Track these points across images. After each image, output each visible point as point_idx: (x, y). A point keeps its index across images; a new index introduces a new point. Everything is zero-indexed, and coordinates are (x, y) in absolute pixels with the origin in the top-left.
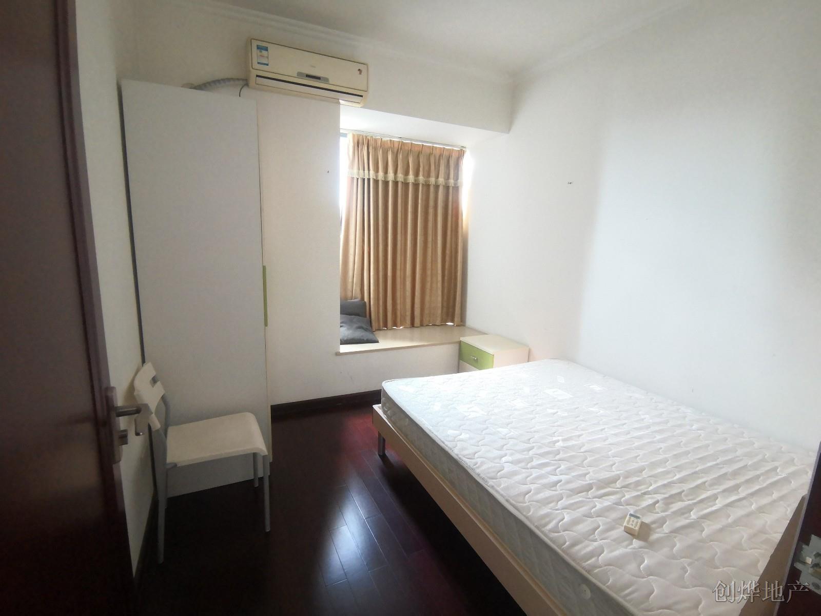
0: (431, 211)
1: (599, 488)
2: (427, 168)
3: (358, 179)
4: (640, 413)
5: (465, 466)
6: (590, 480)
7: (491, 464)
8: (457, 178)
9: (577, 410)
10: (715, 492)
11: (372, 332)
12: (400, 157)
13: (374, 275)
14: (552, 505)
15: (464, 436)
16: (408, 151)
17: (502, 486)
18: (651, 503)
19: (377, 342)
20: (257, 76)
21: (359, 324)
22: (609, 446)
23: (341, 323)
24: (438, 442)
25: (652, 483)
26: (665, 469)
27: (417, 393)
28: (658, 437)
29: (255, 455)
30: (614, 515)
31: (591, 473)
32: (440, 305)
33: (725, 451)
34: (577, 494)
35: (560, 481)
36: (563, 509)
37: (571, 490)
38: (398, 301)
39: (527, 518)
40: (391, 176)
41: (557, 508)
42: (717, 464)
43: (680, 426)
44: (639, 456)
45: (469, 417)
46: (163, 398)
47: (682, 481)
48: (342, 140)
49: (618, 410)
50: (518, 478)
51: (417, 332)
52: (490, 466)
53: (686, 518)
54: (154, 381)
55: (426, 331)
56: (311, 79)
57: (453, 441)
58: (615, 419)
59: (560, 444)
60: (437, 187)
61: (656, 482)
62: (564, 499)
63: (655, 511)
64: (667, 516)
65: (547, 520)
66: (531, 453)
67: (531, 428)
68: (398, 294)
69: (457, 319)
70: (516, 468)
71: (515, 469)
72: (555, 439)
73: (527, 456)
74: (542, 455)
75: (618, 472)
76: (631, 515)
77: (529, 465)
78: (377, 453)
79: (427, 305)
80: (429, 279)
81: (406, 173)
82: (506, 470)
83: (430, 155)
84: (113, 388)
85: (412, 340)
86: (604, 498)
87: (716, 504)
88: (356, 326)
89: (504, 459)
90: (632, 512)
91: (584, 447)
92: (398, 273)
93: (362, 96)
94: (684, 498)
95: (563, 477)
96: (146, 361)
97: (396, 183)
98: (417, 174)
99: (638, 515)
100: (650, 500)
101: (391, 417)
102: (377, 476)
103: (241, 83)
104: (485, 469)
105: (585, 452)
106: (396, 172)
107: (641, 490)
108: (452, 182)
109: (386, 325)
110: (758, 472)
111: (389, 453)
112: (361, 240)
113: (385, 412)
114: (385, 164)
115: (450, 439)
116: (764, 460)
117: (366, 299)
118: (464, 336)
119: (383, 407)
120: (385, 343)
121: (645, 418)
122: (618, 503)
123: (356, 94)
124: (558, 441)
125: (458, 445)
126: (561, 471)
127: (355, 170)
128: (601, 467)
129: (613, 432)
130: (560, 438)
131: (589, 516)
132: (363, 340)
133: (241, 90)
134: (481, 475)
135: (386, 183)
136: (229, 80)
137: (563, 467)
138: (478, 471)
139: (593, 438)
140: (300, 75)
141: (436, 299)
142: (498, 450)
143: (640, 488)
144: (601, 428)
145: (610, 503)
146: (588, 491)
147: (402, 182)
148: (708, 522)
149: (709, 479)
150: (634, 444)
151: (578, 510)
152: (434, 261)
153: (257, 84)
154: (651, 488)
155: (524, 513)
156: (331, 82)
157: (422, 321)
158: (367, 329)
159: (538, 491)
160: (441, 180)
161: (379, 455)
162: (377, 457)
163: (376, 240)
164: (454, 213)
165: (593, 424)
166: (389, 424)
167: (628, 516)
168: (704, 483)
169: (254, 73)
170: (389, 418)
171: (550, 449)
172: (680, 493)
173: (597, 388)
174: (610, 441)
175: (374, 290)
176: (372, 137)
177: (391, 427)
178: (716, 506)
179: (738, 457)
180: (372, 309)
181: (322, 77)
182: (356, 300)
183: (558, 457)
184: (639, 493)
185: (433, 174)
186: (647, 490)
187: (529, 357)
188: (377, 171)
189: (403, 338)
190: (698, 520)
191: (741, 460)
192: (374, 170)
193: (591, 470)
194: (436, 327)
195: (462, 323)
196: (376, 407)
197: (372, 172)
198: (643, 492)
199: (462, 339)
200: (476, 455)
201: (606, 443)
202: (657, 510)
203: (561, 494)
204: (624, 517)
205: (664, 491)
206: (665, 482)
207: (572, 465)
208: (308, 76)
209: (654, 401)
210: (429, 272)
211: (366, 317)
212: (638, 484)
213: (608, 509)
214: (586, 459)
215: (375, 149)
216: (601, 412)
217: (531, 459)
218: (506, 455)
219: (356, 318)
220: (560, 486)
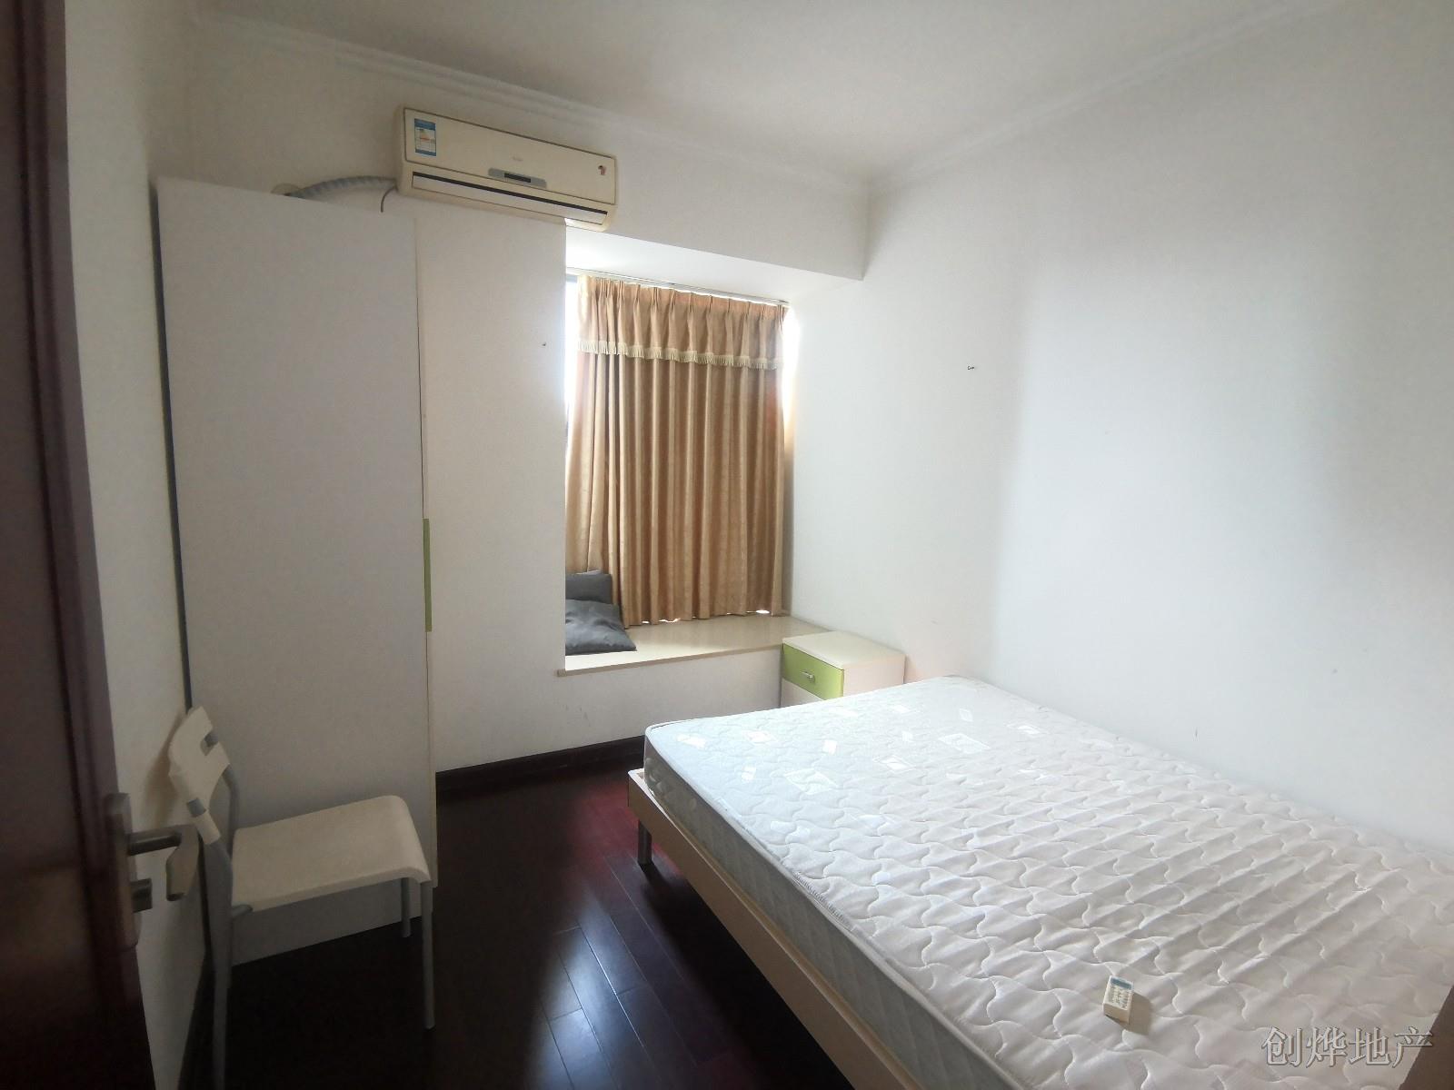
0: (727, 411)
1: (1053, 928)
2: (719, 337)
3: (596, 356)
4: (1108, 776)
5: (806, 893)
6: (1036, 913)
7: (855, 888)
8: (772, 355)
9: (998, 774)
10: (1255, 926)
11: (623, 630)
12: (672, 317)
13: (627, 527)
14: (970, 967)
15: (800, 832)
16: (687, 309)
17: (876, 933)
18: (1145, 954)
19: (633, 649)
20: (415, 174)
21: (600, 617)
22: (1062, 843)
23: (568, 614)
24: (755, 847)
25: (1145, 915)
26: (1162, 886)
27: (711, 749)
28: (1145, 823)
29: (404, 882)
30: (1083, 983)
31: (1035, 899)
32: (744, 578)
33: (1262, 847)
34: (1015, 942)
35: (982, 917)
36: (991, 974)
37: (1002, 935)
38: (670, 573)
39: (927, 996)
40: (656, 350)
41: (980, 973)
42: (1252, 872)
43: (1179, 800)
44: (1115, 861)
45: (808, 793)
46: (227, 776)
47: (1195, 907)
48: (569, 287)
49: (1070, 772)
50: (906, 913)
51: (704, 628)
52: (852, 892)
53: (1211, 983)
54: (209, 741)
55: (720, 626)
56: (513, 181)
57: (782, 843)
58: (1066, 790)
59: (975, 843)
60: (737, 370)
61: (1150, 911)
62: (992, 954)
63: (1155, 970)
64: (1177, 979)
65: (964, 998)
66: (925, 861)
67: (920, 813)
68: (670, 559)
69: (775, 603)
70: (899, 894)
71: (897, 897)
72: (964, 832)
73: (916, 869)
74: (945, 866)
75: (1083, 895)
76: (1115, 982)
77: (924, 887)
78: (636, 862)
79: (722, 579)
80: (724, 533)
81: (683, 346)
82: (882, 899)
83: (724, 315)
84: (124, 796)
85: (695, 643)
86: (1060, 949)
87: (1260, 952)
88: (593, 619)
89: (877, 877)
90: (1114, 975)
91: (1019, 847)
92: (670, 523)
93: (605, 213)
94: (1202, 942)
95: (986, 909)
96: (193, 705)
97: (665, 363)
98: (702, 348)
99: (1127, 982)
100: (1143, 949)
101: (663, 794)
102: (636, 905)
103: (386, 185)
104: (843, 899)
105: (1021, 856)
106: (664, 344)
107: (1124, 929)
108: (763, 361)
109: (647, 616)
110: (1323, 886)
111: (662, 862)
112: (603, 465)
113: (651, 785)
114: (646, 328)
115: (776, 839)
116: (1329, 861)
117: (612, 571)
118: (788, 635)
119: (647, 774)
120: (647, 651)
121: (1118, 787)
122: (1089, 958)
123: (596, 210)
124: (970, 837)
125: (792, 850)
126: (981, 896)
127: (593, 341)
128: (1051, 886)
129: (1066, 816)
130: (975, 830)
131: (1038, 985)
132: (608, 645)
133: (384, 198)
134: (839, 911)
135: (647, 363)
136: (361, 179)
137: (983, 888)
138: (831, 902)
139: (1032, 828)
140: (494, 173)
141: (738, 568)
142: (866, 859)
143: (1125, 924)
144: (1043, 809)
145: (1074, 959)
146: (1032, 935)
147: (676, 362)
148: (1250, 989)
149: (1240, 902)
150: (1104, 838)
151: (1018, 976)
152: (733, 501)
153: (416, 188)
154: (1143, 924)
155: (922, 987)
156: (549, 187)
157: (712, 608)
158: (614, 625)
159: (945, 939)
160: (745, 358)
161: (642, 866)
162: (637, 867)
163: (629, 464)
164: (768, 415)
165: (1031, 801)
166: (660, 808)
167: (1109, 984)
168: (1234, 910)
169: (408, 169)
170: (658, 795)
171: (960, 853)
172: (1196, 931)
173: (1030, 730)
174: (1062, 833)
175: (627, 555)
176: (621, 282)
177: (666, 815)
178: (1261, 955)
179: (1284, 856)
180: (623, 588)
181: (535, 179)
182: (593, 573)
183: (972, 869)
184: (1122, 936)
185: (730, 347)
186: (1136, 928)
187: (906, 675)
188: (630, 341)
189: (679, 641)
190: (1233, 985)
191: (1290, 863)
192: (626, 341)
193: (1034, 891)
194: (739, 618)
195: (784, 610)
196: (636, 775)
197: (622, 344)
198: (1129, 932)
199: (787, 641)
200: (826, 871)
201: (1056, 838)
202: (1159, 968)
203: (986, 944)
204: (1101, 987)
205: (1165, 929)
206: (1166, 911)
207: (999, 883)
208: (508, 176)
209: (1129, 753)
210: (725, 522)
211: (611, 602)
212: (1119, 916)
213: (1072, 971)
214: (1024, 870)
215: (628, 303)
216: (1042, 776)
217: (925, 876)
218: (878, 869)
219: (593, 605)
220: (982, 928)
